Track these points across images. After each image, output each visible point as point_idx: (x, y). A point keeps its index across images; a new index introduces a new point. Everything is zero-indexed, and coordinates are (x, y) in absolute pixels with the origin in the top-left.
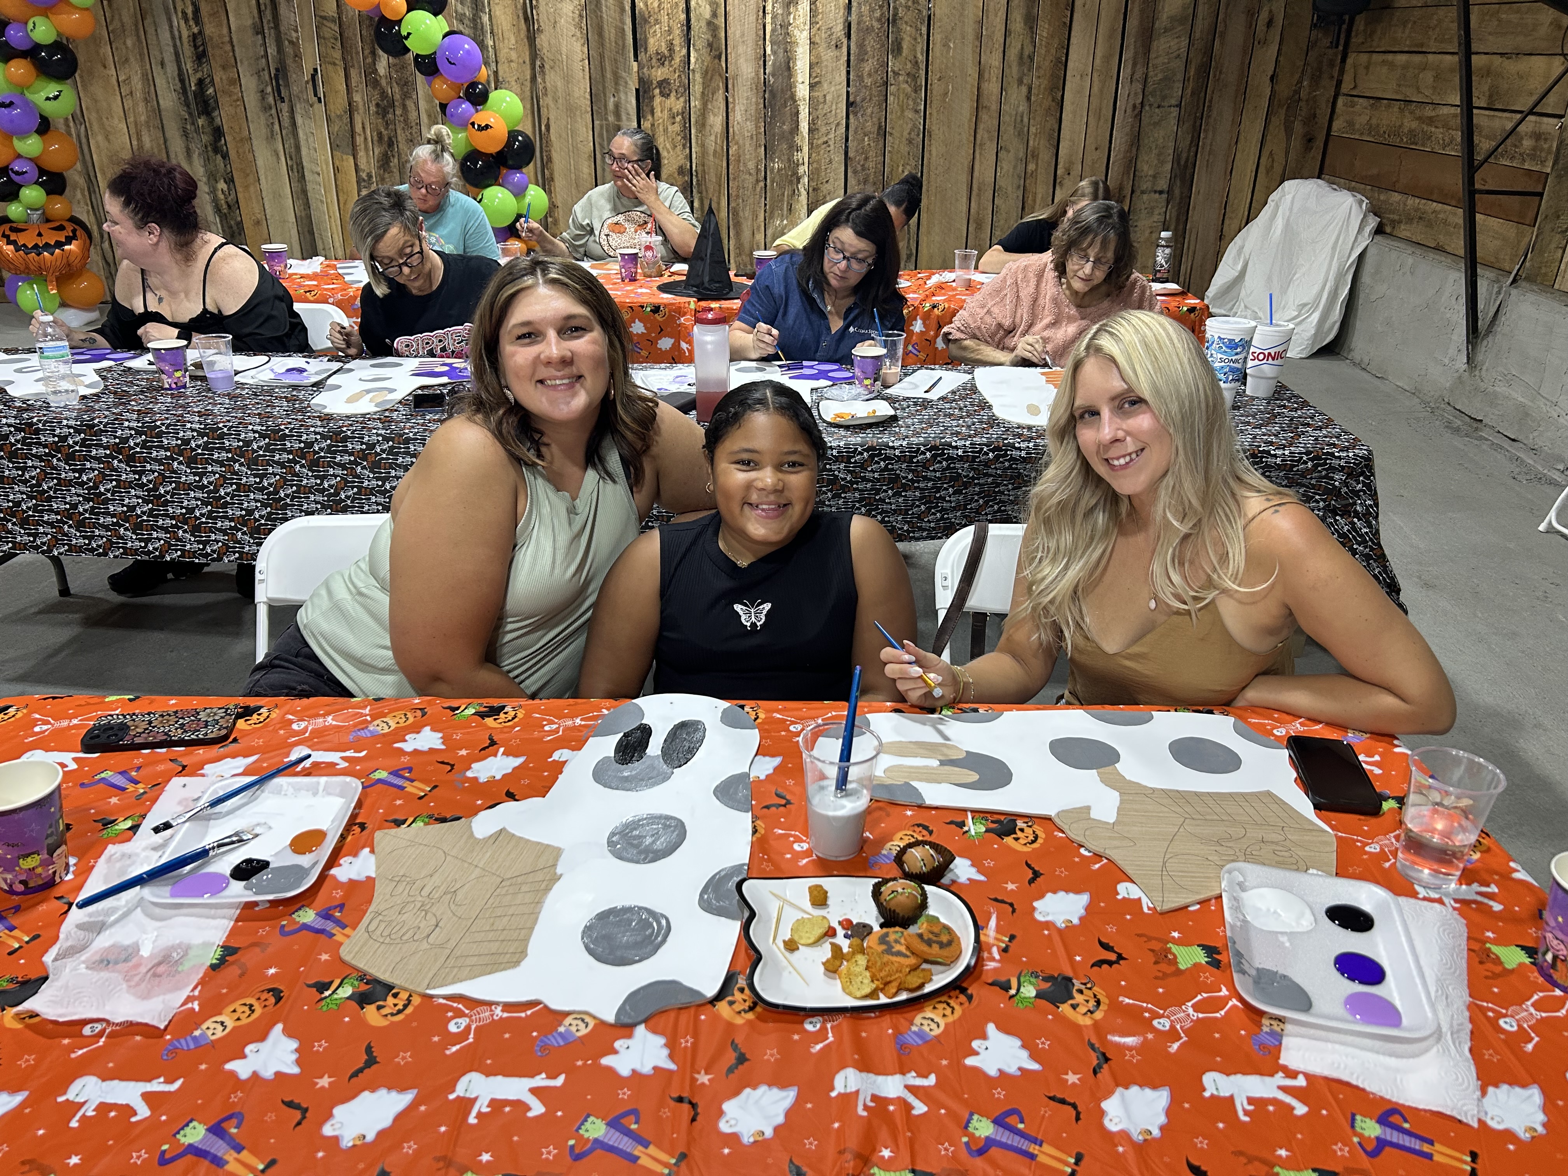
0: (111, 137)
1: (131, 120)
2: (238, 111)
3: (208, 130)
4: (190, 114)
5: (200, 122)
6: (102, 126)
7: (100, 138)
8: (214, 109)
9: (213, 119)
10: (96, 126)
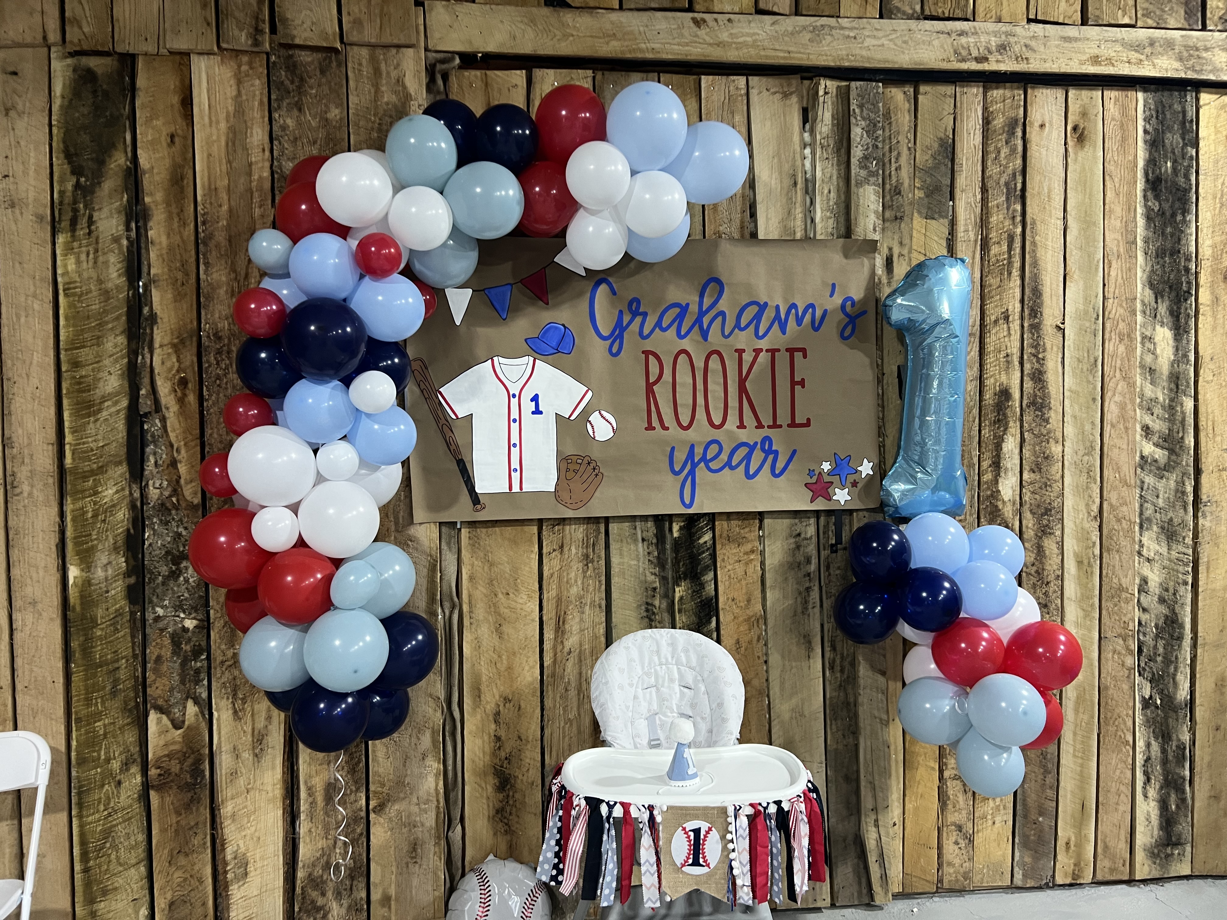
0: (507, 629)
1: (550, 594)
2: (750, 570)
3: (690, 605)
4: (664, 579)
5: (679, 592)
6: (493, 608)
7: (485, 631)
8: (706, 569)
9: (702, 586)
10: (480, 612)
